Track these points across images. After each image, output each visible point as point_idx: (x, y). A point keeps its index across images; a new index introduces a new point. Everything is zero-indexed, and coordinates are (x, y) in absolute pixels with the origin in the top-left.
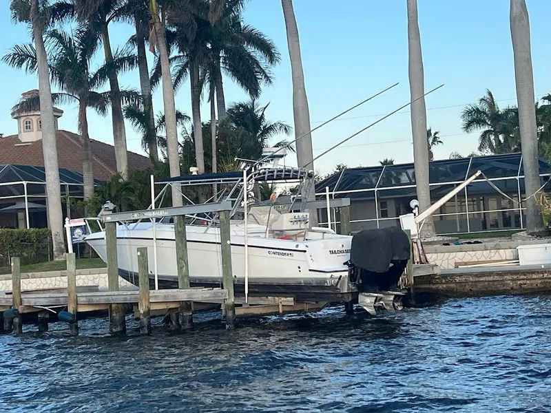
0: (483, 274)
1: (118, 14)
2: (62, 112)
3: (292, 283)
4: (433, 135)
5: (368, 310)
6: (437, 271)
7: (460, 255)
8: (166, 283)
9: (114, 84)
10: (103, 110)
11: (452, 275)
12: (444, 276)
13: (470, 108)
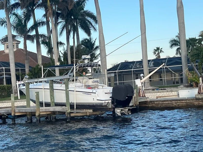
0: (165, 101)
1: (38, 6)
2: (20, 42)
3: (91, 104)
4: (160, 49)
5: (118, 114)
6: (148, 100)
7: (158, 94)
8: (48, 105)
9: (37, 32)
10: (33, 41)
11: (154, 101)
12: (151, 102)
13: (172, 39)
